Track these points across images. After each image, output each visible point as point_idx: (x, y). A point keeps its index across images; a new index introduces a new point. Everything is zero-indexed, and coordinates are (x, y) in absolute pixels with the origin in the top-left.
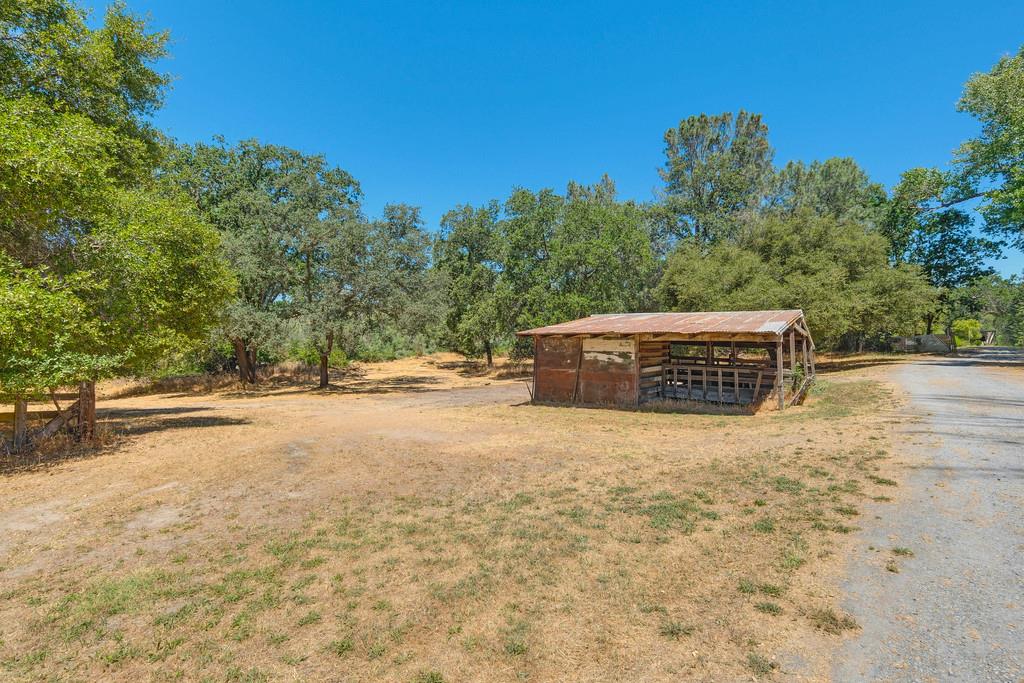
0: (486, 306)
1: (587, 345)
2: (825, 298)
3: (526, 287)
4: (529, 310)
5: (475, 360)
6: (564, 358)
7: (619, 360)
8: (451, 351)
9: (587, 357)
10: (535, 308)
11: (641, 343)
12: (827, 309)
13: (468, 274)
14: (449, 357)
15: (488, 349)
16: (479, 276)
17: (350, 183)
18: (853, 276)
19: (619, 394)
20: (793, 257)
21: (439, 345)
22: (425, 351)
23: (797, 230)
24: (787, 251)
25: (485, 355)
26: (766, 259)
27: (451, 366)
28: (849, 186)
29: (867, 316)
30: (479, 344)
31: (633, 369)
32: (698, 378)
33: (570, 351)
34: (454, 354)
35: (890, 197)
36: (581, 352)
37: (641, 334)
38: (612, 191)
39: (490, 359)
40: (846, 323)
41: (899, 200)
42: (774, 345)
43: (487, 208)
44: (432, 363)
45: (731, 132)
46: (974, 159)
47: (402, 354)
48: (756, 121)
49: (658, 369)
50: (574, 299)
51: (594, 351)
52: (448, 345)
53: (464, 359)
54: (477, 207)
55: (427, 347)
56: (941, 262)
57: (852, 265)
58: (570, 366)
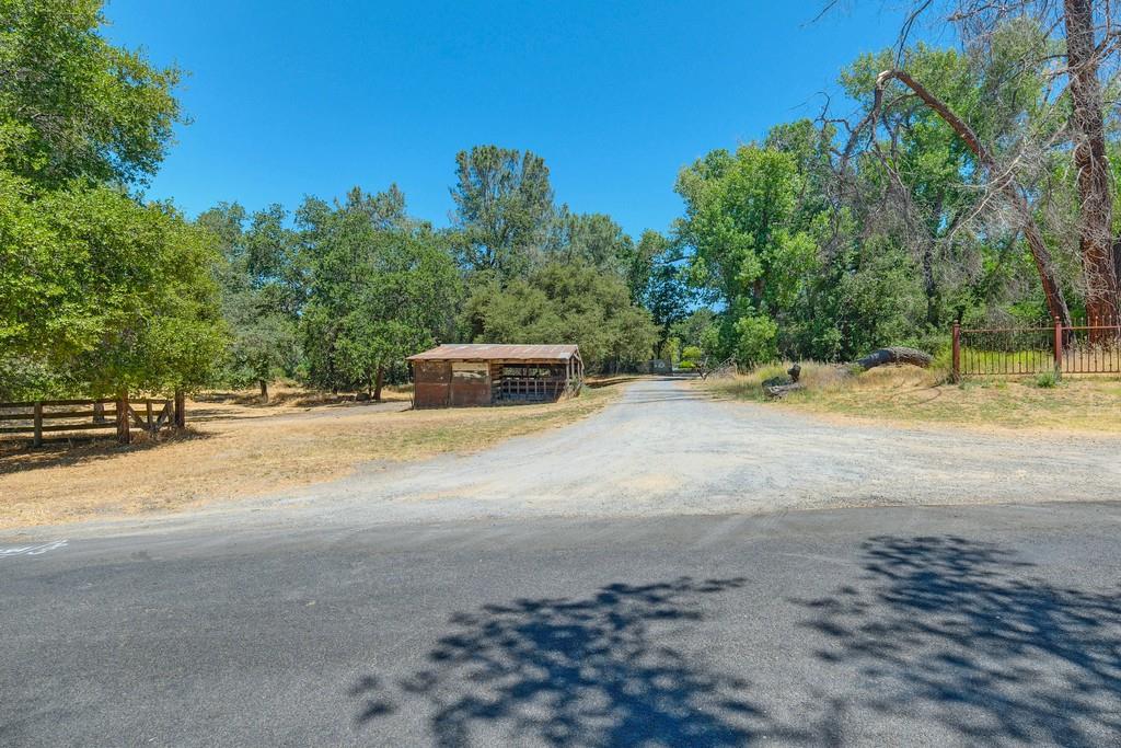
1: (455, 367)
2: (590, 333)
6: (438, 375)
7: (478, 376)
9: (456, 374)
11: (493, 365)
12: (592, 341)
18: (608, 315)
19: (479, 398)
20: (570, 297)
23: (573, 275)
24: (565, 292)
26: (551, 298)
28: (607, 241)
29: (616, 346)
31: (488, 382)
32: (523, 387)
33: (443, 371)
35: (635, 248)
36: (451, 372)
37: (492, 360)
38: (401, 202)
40: (604, 351)
41: (639, 255)
42: (565, 365)
45: (518, 169)
46: (680, 233)
48: (540, 163)
49: (499, 382)
51: (460, 371)
56: (665, 304)
57: (608, 306)
58: (443, 381)
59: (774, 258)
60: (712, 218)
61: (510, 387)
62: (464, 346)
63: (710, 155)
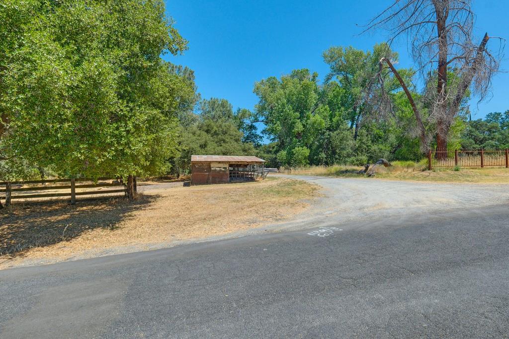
1: (212, 165)
6: (204, 169)
7: (223, 170)
9: (212, 169)
11: (230, 164)
19: (223, 180)
31: (228, 172)
33: (206, 167)
36: (210, 168)
46: (259, 110)
48: (192, 73)
51: (214, 167)
58: (206, 172)
59: (307, 124)
60: (283, 105)
61: (236, 175)
63: (269, 78)
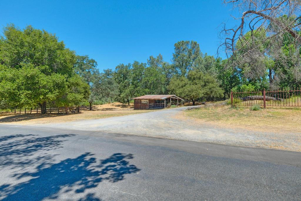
0: (127, 91)
3: (136, 87)
4: (137, 92)
5: (125, 104)
8: (118, 102)
10: (138, 92)
13: (123, 83)
14: (118, 103)
15: (128, 101)
16: (126, 83)
17: (95, 62)
19: (146, 108)
21: (115, 100)
22: (111, 102)
25: (128, 103)
27: (119, 106)
30: (126, 100)
31: (148, 104)
34: (119, 103)
36: (141, 102)
38: (161, 58)
39: (129, 104)
43: (128, 65)
44: (113, 105)
47: (104, 103)
50: (147, 90)
51: (143, 101)
52: (117, 100)
53: (122, 104)
54: (125, 65)
55: (111, 101)
57: (205, 82)
58: (139, 104)
62: (148, 95)
